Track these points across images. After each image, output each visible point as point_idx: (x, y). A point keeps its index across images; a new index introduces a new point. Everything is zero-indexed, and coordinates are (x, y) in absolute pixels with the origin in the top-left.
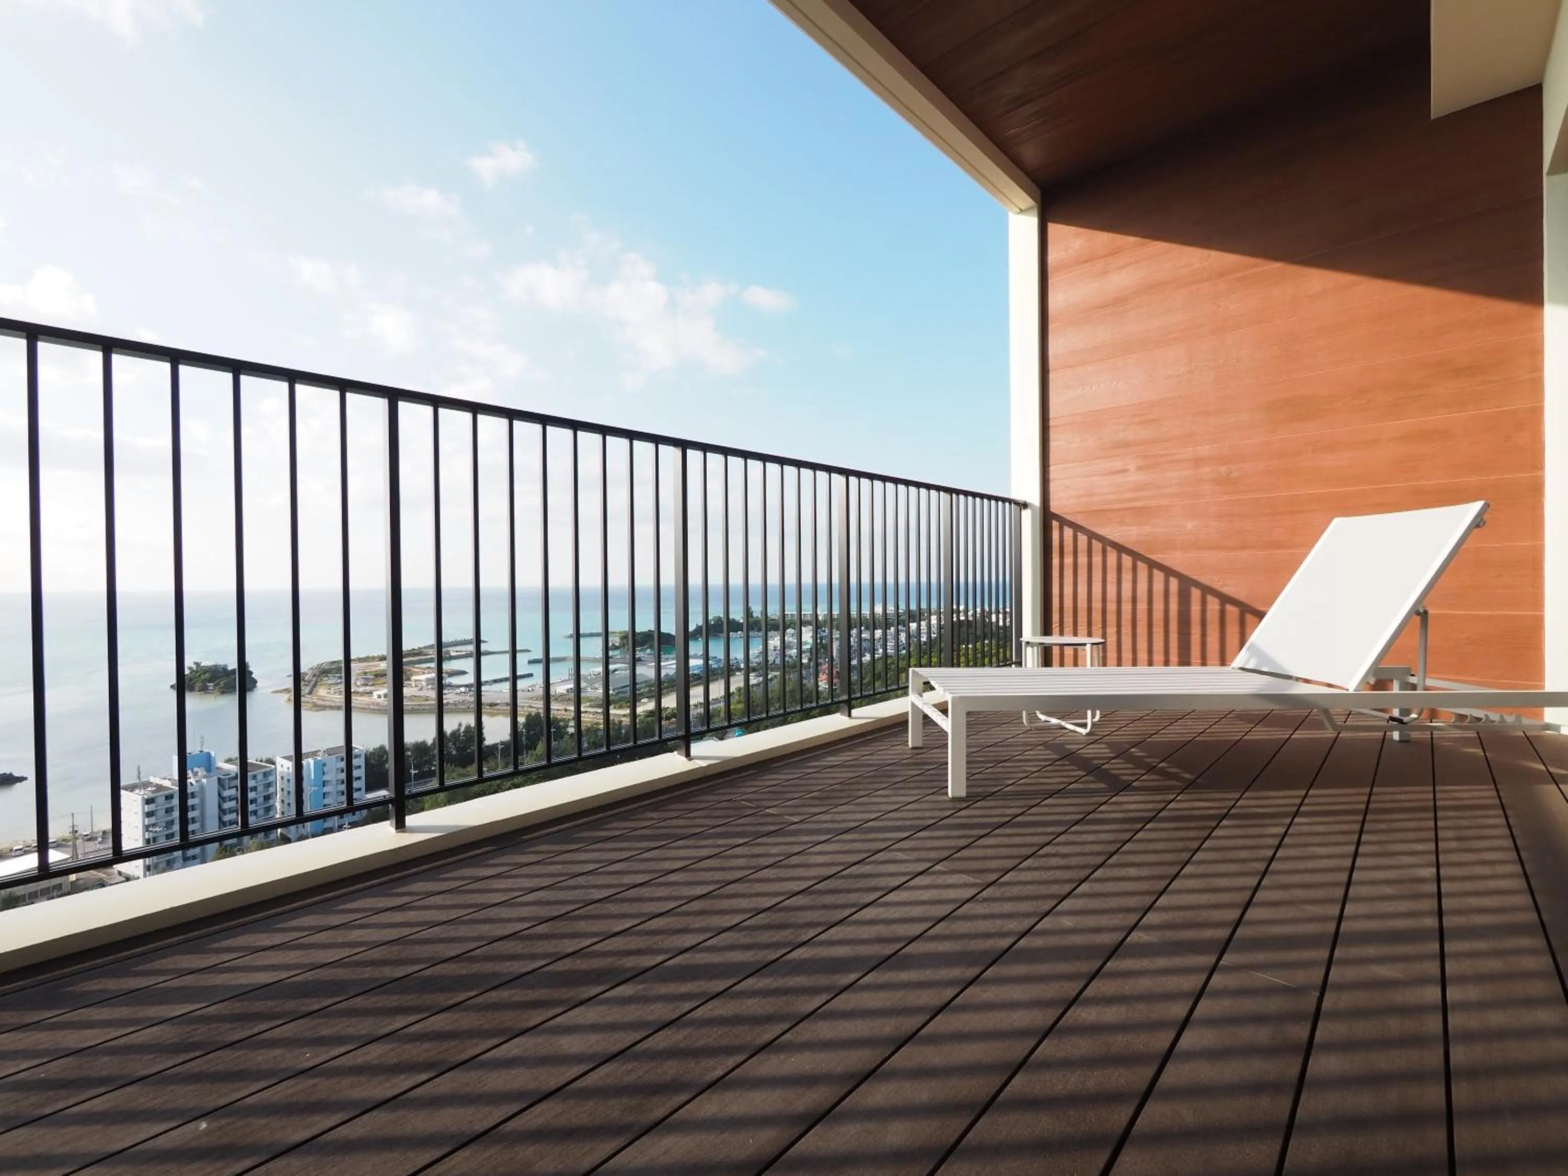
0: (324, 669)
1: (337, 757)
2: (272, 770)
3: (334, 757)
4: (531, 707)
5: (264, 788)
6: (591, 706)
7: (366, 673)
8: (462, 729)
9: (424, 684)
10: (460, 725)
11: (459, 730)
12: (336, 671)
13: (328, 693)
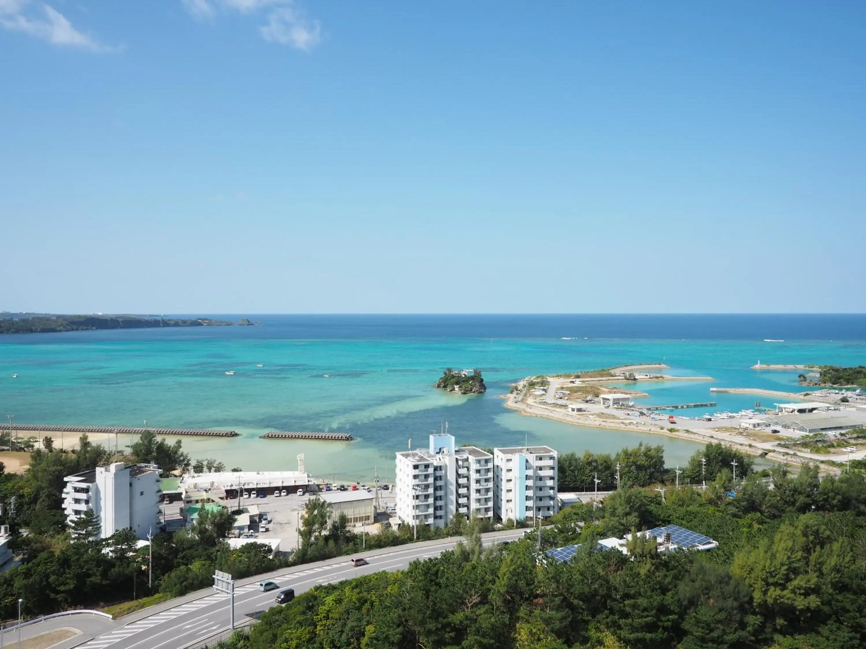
0: (532, 381)
1: (536, 456)
2: (490, 459)
3: (535, 455)
4: (712, 437)
5: (485, 472)
6: (779, 445)
7: (562, 388)
8: (643, 449)
9: (611, 403)
10: (641, 445)
11: (639, 449)
12: (540, 385)
13: (535, 402)
